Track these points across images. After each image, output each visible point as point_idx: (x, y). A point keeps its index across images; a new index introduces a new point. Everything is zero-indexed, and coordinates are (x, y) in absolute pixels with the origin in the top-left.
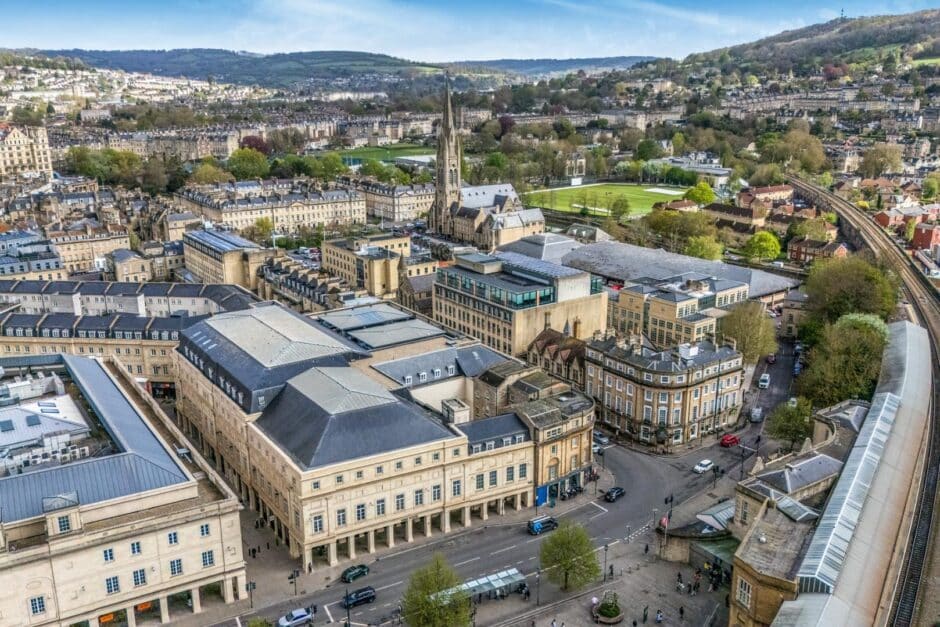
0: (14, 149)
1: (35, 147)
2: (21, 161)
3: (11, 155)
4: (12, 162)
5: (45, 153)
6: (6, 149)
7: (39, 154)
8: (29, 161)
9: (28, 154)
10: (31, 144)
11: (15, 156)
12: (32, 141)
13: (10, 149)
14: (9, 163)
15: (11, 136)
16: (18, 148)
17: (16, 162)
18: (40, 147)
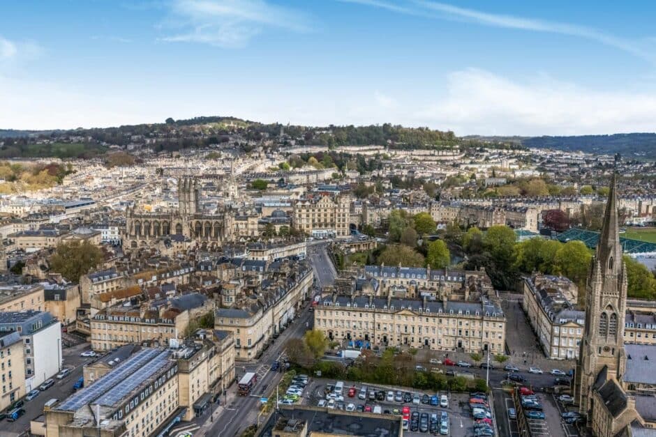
0: (322, 211)
1: (337, 210)
2: (325, 220)
3: (319, 215)
4: (319, 220)
5: (344, 215)
6: (316, 210)
7: (339, 216)
8: (332, 220)
9: (332, 215)
10: (335, 208)
11: (322, 216)
12: (337, 206)
13: (319, 210)
14: (316, 221)
15: (322, 201)
16: (325, 210)
17: (322, 221)
18: (341, 211)
